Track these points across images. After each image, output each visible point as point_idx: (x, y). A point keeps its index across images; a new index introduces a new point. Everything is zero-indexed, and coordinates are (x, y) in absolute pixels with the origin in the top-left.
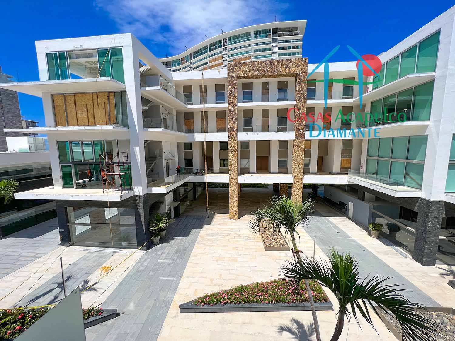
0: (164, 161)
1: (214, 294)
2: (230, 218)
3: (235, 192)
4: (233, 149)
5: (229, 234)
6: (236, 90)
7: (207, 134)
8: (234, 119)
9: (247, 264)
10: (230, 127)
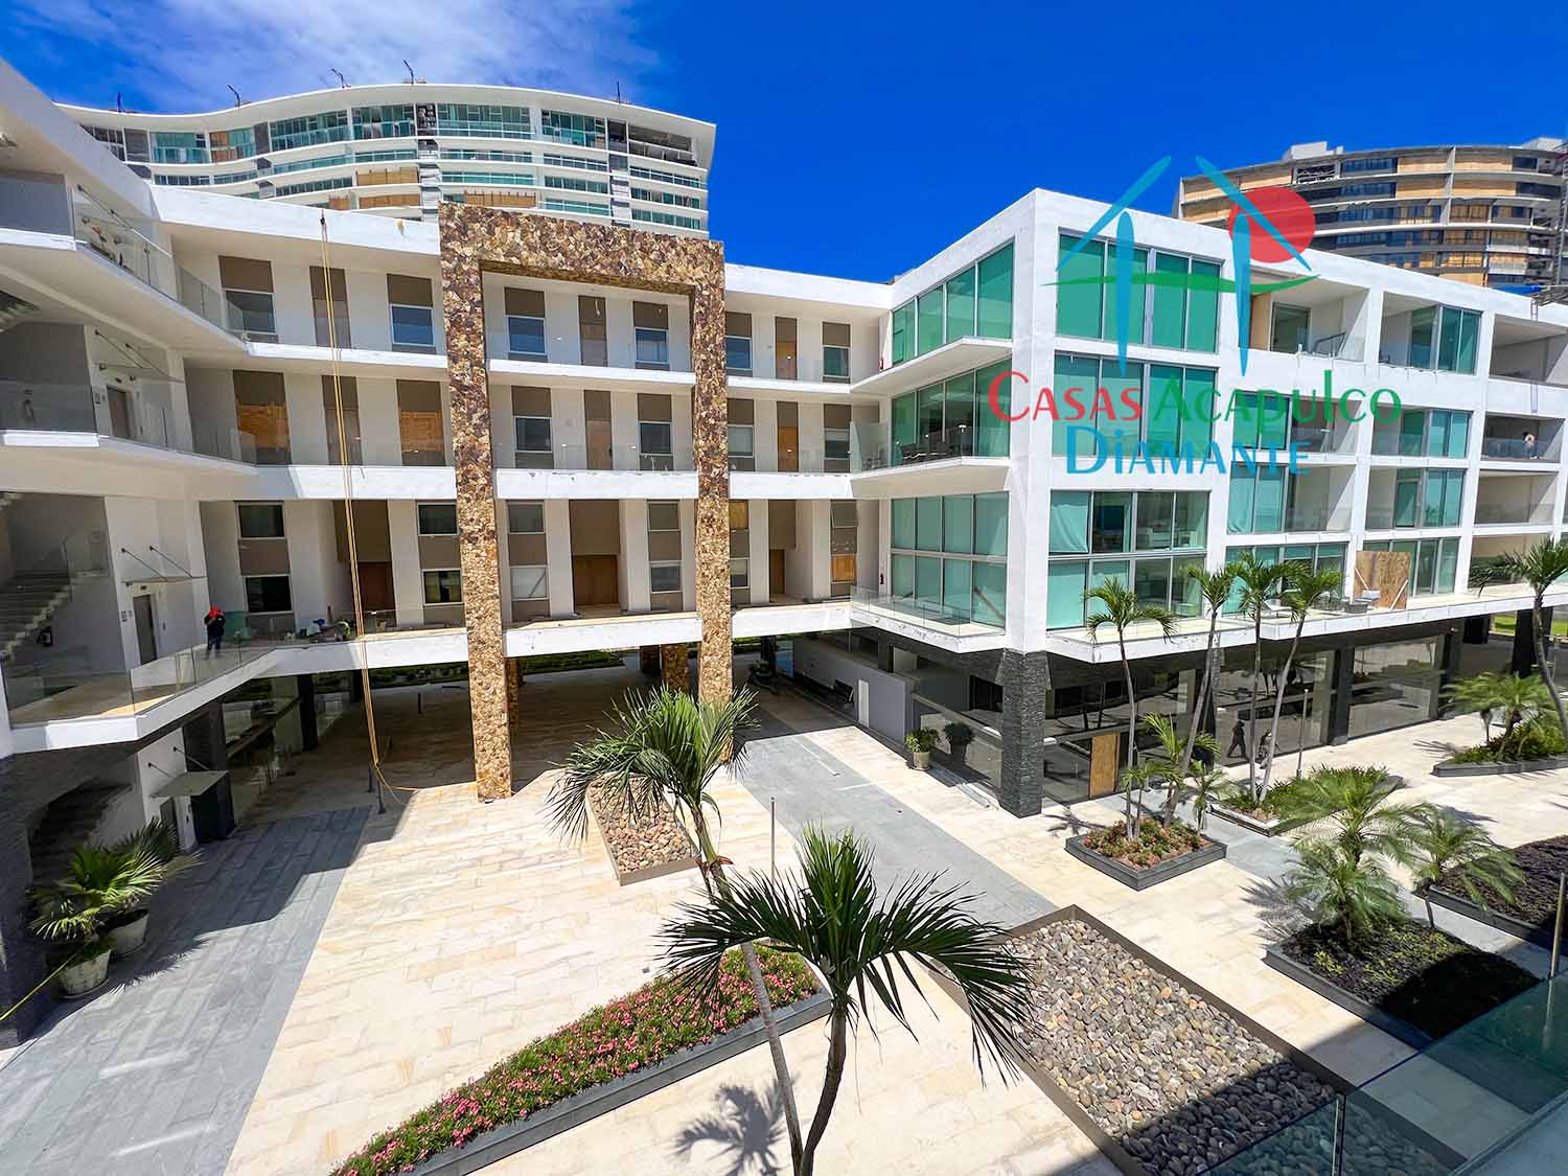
0: (120, 587)
1: (420, 1120)
2: (480, 796)
3: (494, 693)
4: (480, 530)
5: (480, 859)
6: (479, 310)
7: (355, 469)
8: (475, 416)
9: (557, 954)
10: (463, 447)
